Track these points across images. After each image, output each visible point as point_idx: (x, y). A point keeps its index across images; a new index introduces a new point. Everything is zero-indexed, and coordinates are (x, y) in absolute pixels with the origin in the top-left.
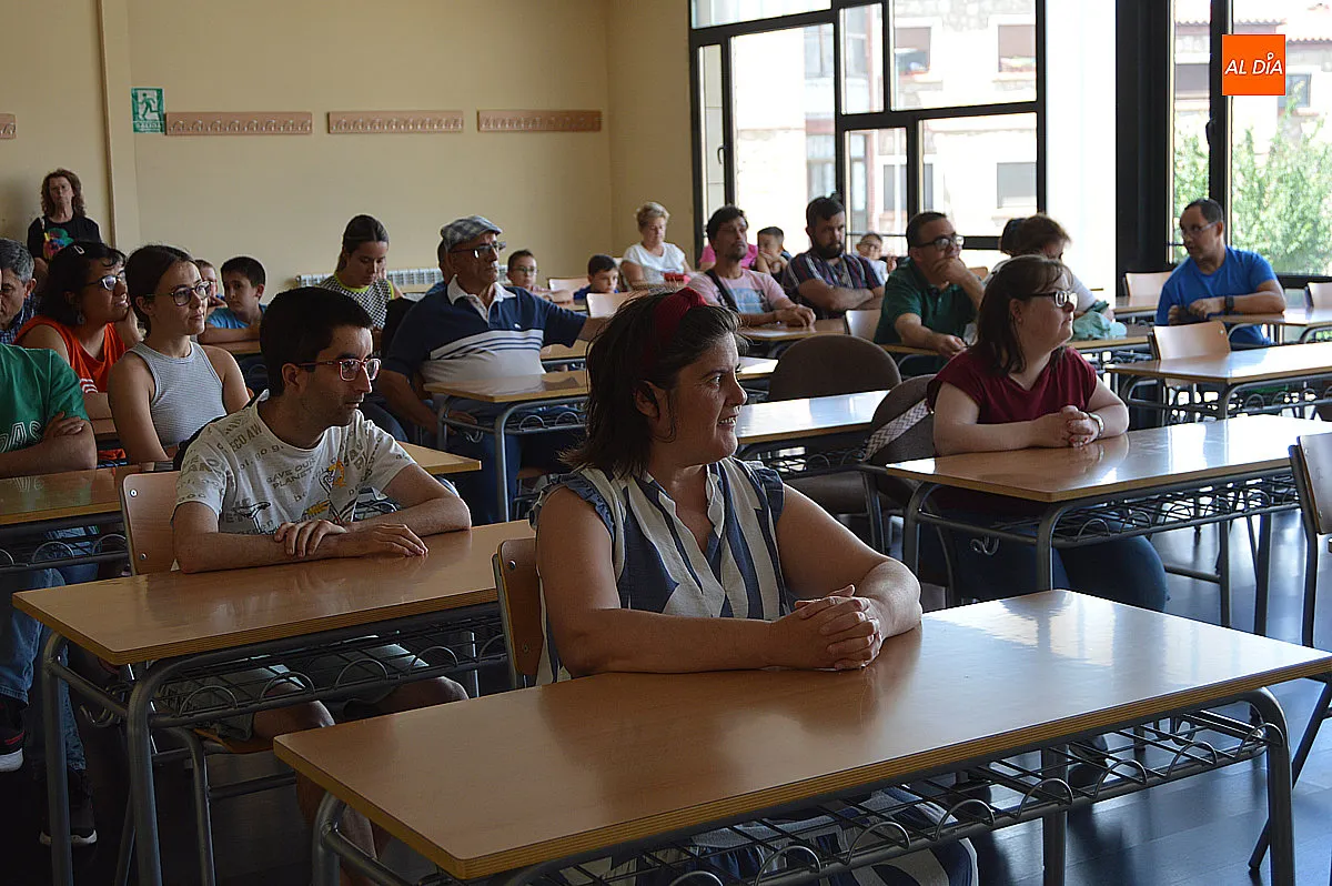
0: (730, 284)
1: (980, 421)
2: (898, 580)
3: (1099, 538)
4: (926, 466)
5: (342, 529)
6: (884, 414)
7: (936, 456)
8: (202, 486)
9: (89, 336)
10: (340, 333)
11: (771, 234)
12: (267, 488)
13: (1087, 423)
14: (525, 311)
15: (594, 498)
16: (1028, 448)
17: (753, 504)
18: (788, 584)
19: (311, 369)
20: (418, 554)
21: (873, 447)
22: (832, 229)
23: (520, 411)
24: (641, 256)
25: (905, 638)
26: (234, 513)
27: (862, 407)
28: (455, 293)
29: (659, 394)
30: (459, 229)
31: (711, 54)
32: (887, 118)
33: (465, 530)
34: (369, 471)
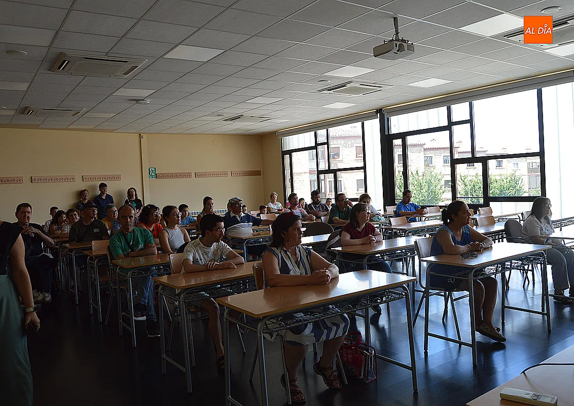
1: (351, 239)
2: (334, 267)
3: (376, 262)
4: (340, 249)
5: (218, 264)
6: (330, 239)
7: (342, 246)
8: (189, 255)
9: (151, 226)
10: (218, 223)
11: (302, 199)
12: (202, 256)
13: (374, 239)
14: (248, 218)
15: (274, 253)
17: (305, 254)
18: (312, 270)
19: (212, 231)
20: (235, 268)
21: (328, 245)
22: (318, 198)
23: (248, 241)
24: (271, 205)
25: (336, 279)
26: (195, 261)
27: (325, 237)
28: (232, 215)
29: (285, 233)
30: (233, 200)
31: (287, 157)
32: (329, 171)
33: (243, 263)
34: (222, 252)
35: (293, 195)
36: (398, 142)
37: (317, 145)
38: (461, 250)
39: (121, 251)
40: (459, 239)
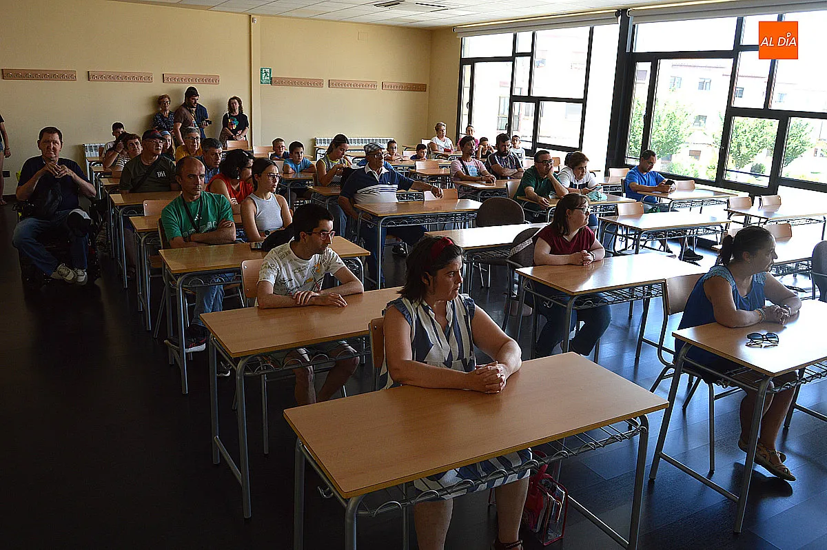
0: (467, 164)
1: (551, 253)
2: (513, 351)
5: (317, 294)
7: (534, 265)
8: (269, 275)
10: (321, 222)
12: (292, 273)
13: (590, 257)
14: (392, 177)
15: (405, 313)
16: (568, 264)
17: (463, 313)
19: (310, 235)
20: (343, 306)
22: (505, 146)
23: (386, 219)
24: (437, 141)
26: (279, 282)
28: (368, 169)
29: (430, 277)
30: (370, 147)
31: (467, 68)
32: (528, 99)
33: (362, 293)
34: (328, 267)
35: (469, 138)
36: (643, 67)
37: (516, 54)
38: (748, 322)
39: (179, 232)
40: (743, 293)
